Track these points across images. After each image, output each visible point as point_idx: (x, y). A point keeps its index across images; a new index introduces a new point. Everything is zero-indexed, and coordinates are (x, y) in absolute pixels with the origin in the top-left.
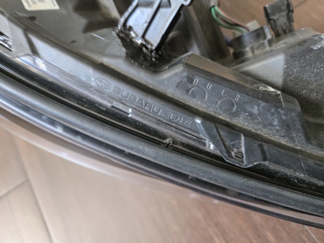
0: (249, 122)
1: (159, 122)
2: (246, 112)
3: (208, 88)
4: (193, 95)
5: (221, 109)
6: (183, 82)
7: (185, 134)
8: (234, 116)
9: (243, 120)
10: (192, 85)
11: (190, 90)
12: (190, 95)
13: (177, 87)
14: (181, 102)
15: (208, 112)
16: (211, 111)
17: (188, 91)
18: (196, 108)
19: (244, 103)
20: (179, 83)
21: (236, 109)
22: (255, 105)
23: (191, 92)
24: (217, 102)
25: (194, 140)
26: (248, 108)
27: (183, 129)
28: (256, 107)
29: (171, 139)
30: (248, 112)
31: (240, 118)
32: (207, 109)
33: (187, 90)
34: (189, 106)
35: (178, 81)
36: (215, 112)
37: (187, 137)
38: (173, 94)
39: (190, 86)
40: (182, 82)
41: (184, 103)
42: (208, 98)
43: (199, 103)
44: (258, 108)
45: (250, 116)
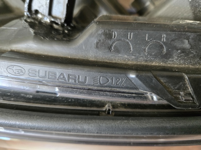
0: (184, 59)
1: (90, 91)
2: (178, 50)
3: (130, 37)
4: (117, 51)
5: (151, 55)
6: (102, 41)
7: (122, 94)
8: (166, 58)
9: (177, 59)
10: (112, 41)
11: (111, 46)
12: (114, 51)
13: (97, 47)
14: (107, 62)
15: (139, 63)
16: (141, 61)
17: (110, 48)
18: (125, 63)
19: (173, 40)
20: (97, 43)
21: (167, 50)
22: (185, 39)
23: (114, 48)
24: (145, 49)
25: (134, 97)
26: (178, 44)
27: (118, 90)
28: (186, 41)
29: (110, 105)
30: (180, 49)
31: (173, 58)
32: (137, 60)
33: (108, 47)
34: (116, 63)
35: (96, 42)
36: (146, 61)
37: (126, 97)
38: (95, 57)
39: (110, 42)
40: (100, 41)
41: (110, 63)
42: (133, 49)
43: (126, 56)
44: (189, 41)
45: (183, 52)
